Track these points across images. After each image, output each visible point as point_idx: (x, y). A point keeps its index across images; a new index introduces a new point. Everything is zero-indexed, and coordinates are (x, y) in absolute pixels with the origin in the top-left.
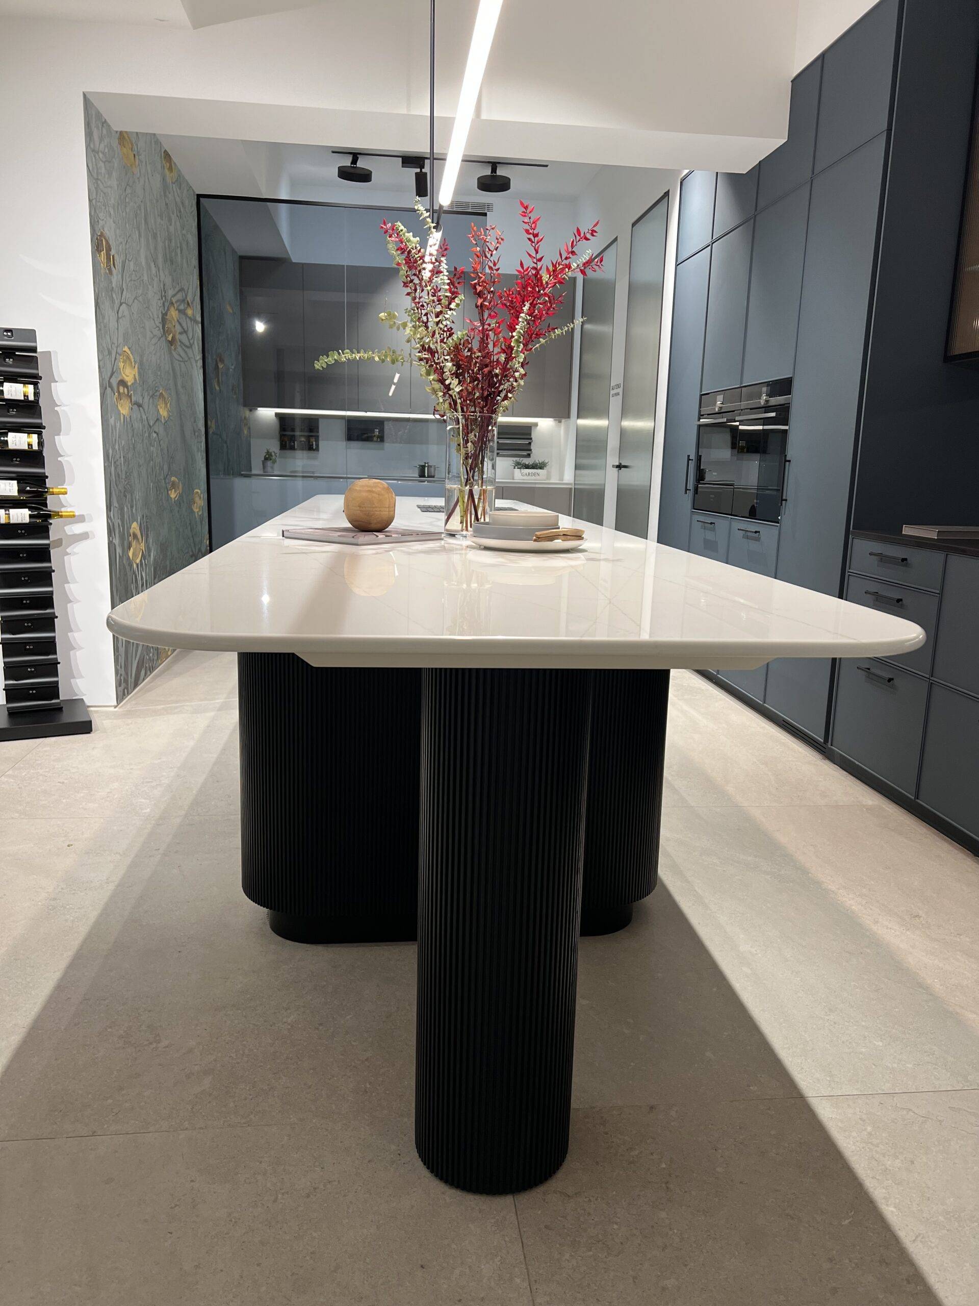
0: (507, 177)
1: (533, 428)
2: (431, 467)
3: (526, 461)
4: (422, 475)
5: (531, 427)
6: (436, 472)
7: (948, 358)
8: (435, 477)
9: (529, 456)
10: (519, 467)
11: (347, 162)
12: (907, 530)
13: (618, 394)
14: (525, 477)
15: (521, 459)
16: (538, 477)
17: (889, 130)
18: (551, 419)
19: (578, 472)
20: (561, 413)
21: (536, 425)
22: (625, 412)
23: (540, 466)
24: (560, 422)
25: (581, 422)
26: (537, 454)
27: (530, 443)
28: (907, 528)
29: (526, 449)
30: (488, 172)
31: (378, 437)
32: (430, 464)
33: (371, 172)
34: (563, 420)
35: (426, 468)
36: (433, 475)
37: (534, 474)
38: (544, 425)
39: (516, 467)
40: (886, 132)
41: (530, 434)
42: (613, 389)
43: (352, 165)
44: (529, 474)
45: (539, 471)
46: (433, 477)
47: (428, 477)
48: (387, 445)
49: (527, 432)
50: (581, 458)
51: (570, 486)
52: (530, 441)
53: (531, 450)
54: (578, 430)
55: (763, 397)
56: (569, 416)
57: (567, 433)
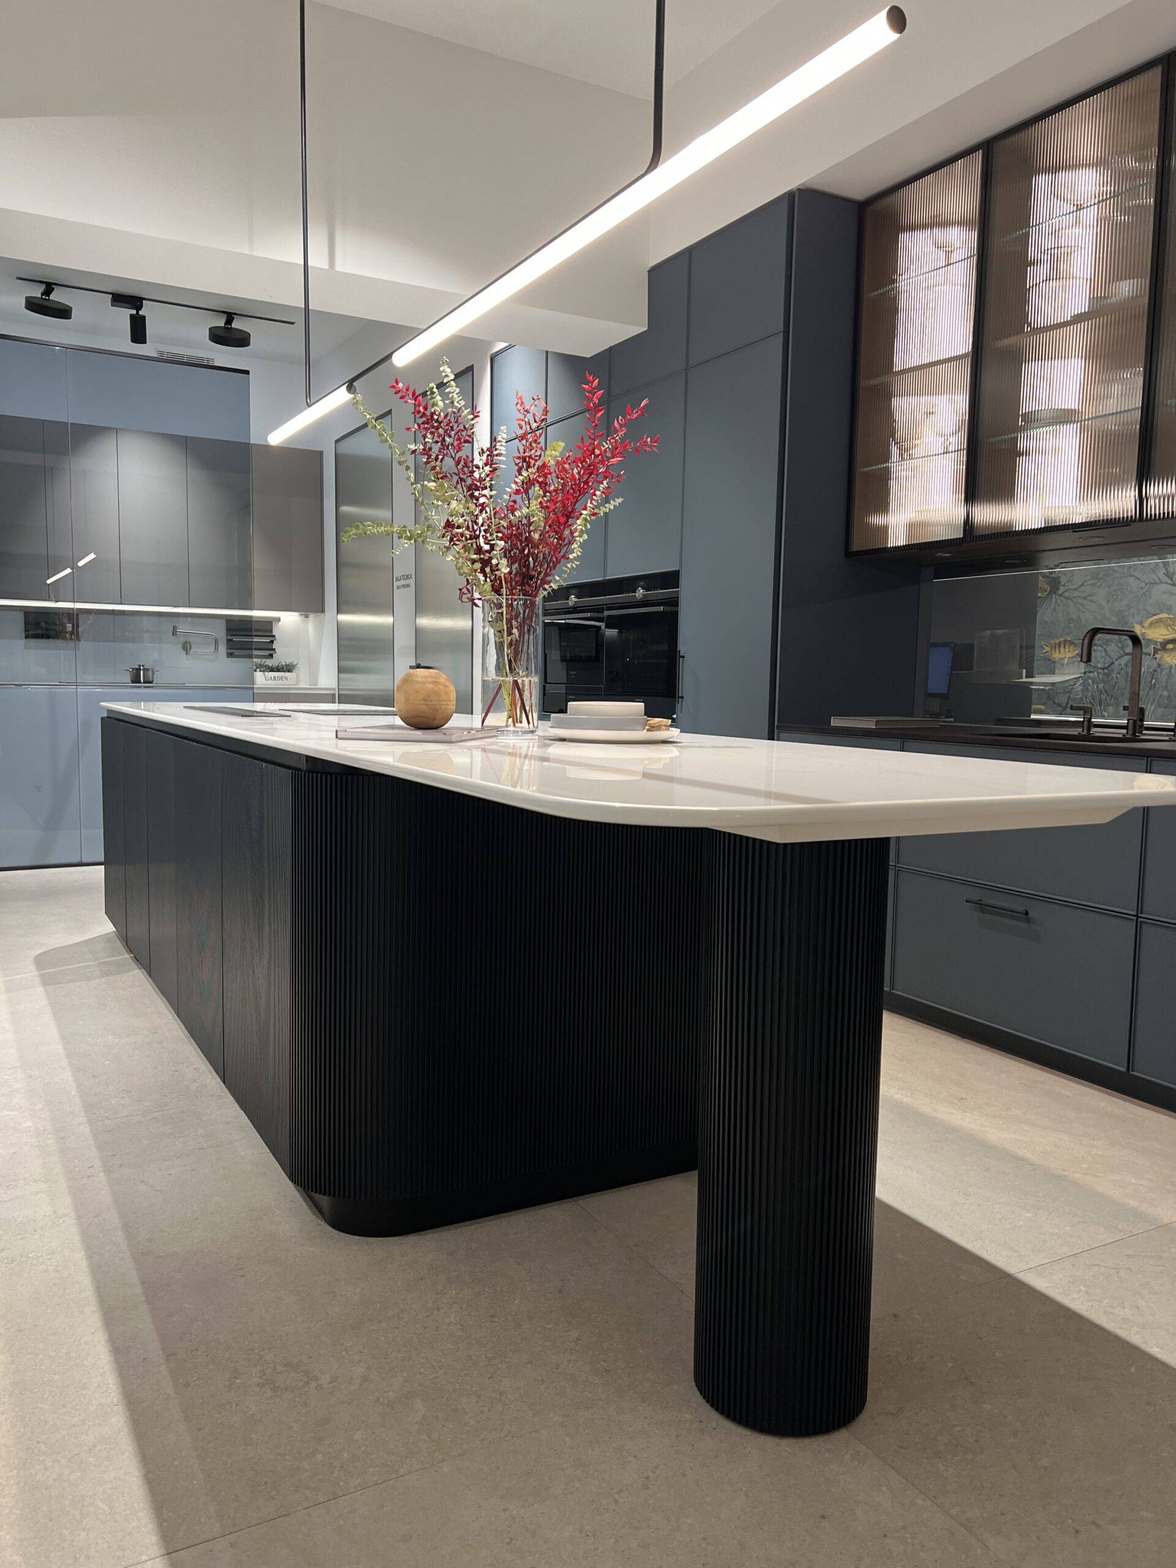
0: (246, 332)
1: (273, 623)
2: (148, 670)
3: (270, 662)
4: (136, 680)
5: (272, 622)
6: (155, 676)
7: (849, 554)
8: (154, 682)
9: (271, 656)
10: (262, 669)
11: (37, 292)
12: (835, 722)
13: (408, 586)
14: (270, 682)
15: (264, 660)
16: (285, 682)
17: (786, 332)
18: (296, 614)
19: (342, 675)
20: (313, 605)
21: (278, 620)
22: (420, 608)
23: (289, 668)
24: (307, 617)
25: (343, 618)
26: (281, 656)
27: (272, 642)
28: (836, 720)
29: (269, 649)
30: (221, 322)
31: (72, 633)
32: (145, 667)
33: (72, 308)
34: (312, 616)
35: (142, 672)
36: (151, 680)
37: (281, 678)
38: (288, 620)
39: (258, 670)
40: (782, 333)
41: (271, 631)
42: (397, 580)
43: (44, 297)
44: (275, 678)
45: (287, 674)
46: (152, 682)
47: (144, 683)
48: (82, 644)
49: (266, 628)
50: (349, 659)
51: (333, 692)
52: (272, 639)
53: (274, 650)
54: (340, 627)
55: (639, 591)
56: (323, 611)
57: (320, 629)
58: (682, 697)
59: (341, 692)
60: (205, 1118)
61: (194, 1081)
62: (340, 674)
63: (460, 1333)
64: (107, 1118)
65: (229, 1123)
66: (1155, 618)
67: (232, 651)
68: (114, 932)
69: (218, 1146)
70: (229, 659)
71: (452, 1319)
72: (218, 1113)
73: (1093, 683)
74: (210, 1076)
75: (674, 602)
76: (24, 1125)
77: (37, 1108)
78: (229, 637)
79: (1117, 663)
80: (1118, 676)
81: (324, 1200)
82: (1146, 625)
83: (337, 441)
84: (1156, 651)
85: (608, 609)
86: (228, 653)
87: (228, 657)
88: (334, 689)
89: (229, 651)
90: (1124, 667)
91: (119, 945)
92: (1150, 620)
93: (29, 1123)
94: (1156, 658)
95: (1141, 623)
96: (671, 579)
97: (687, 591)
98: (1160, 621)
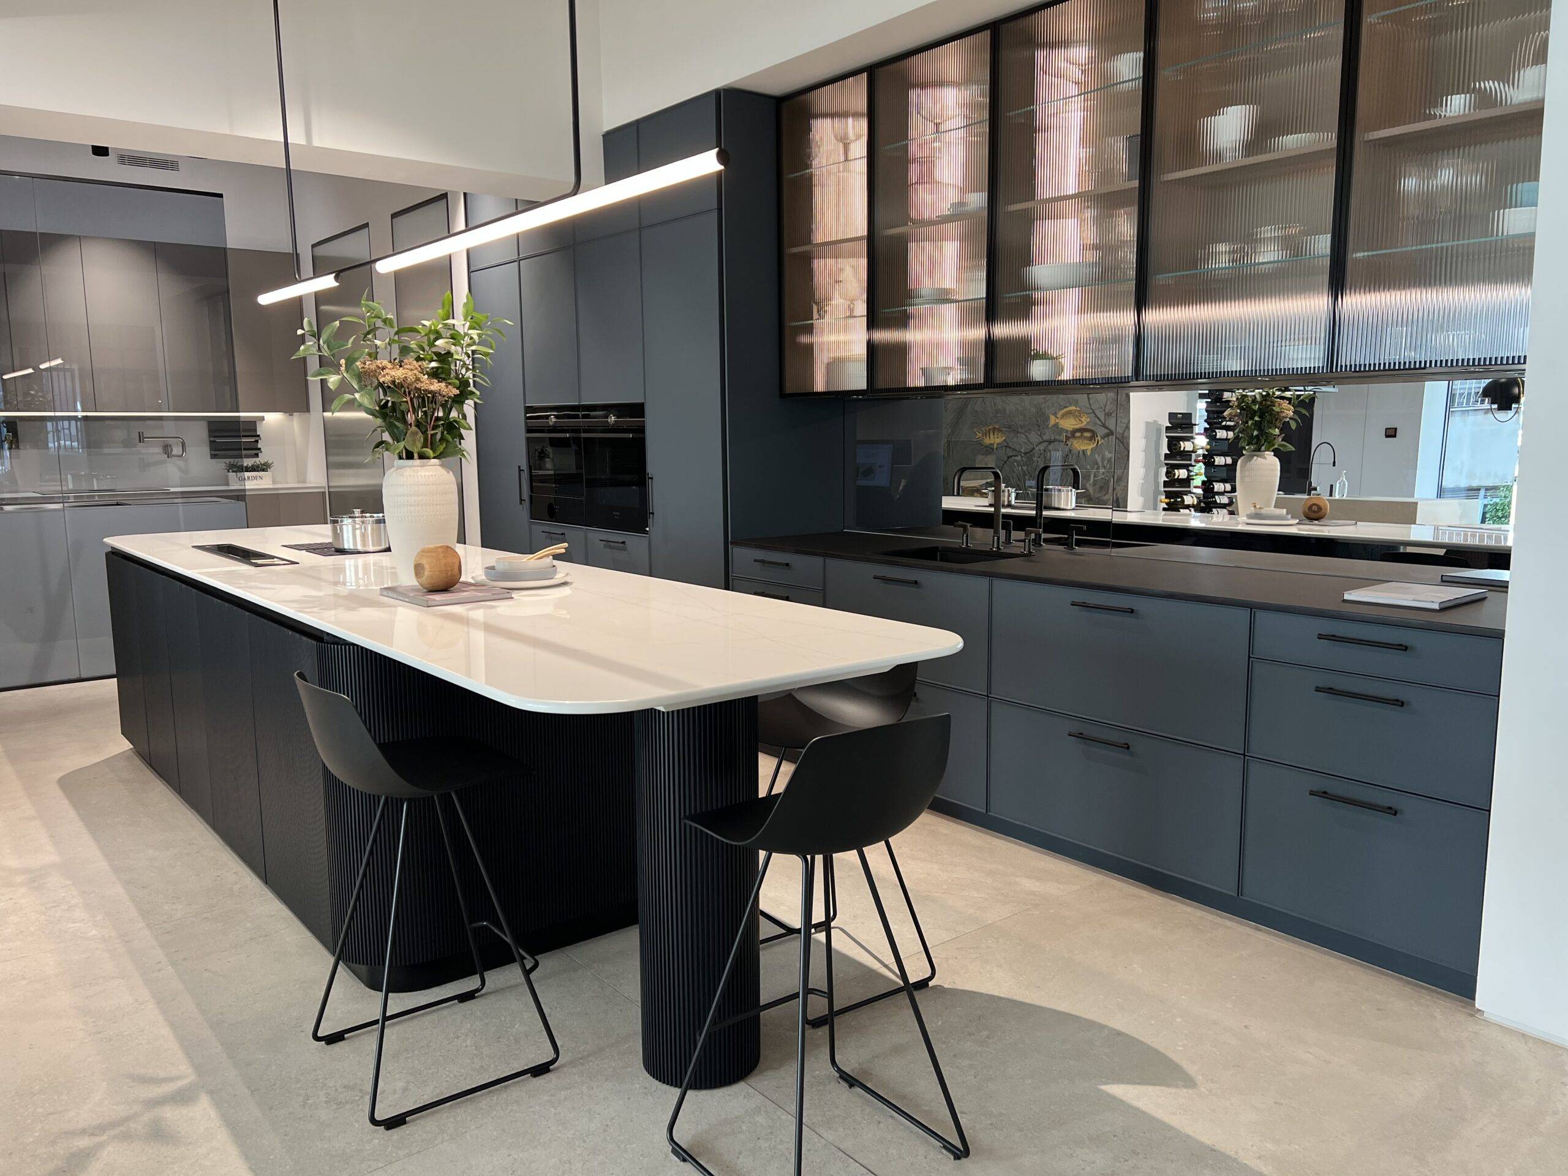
1: (258, 423)
5: (255, 422)
7: (783, 395)
9: (257, 455)
10: (235, 469)
16: (258, 481)
17: (720, 209)
18: (281, 414)
19: (332, 472)
20: (297, 405)
23: (268, 467)
24: (294, 415)
25: (329, 415)
27: (257, 441)
34: (297, 413)
37: (251, 478)
38: (272, 419)
39: (230, 470)
41: (256, 431)
44: (244, 478)
45: (263, 474)
49: (251, 429)
50: (338, 455)
51: (322, 490)
52: (257, 438)
53: (260, 449)
54: (325, 422)
55: (611, 418)
56: (308, 410)
57: (306, 428)
58: (653, 513)
59: (330, 490)
60: (251, 914)
61: (236, 883)
62: (330, 471)
63: (475, 1052)
64: (164, 922)
65: (272, 916)
66: (1066, 410)
67: (217, 452)
68: (131, 749)
69: (266, 936)
70: (214, 460)
71: (468, 1043)
72: (262, 908)
73: (1018, 466)
74: (249, 878)
75: (641, 430)
76: (90, 934)
77: (98, 919)
78: (212, 439)
79: (1037, 448)
80: (1039, 460)
81: (363, 969)
82: (1059, 415)
83: (313, 246)
84: (1067, 438)
85: (585, 431)
86: (211, 455)
87: (211, 458)
88: (324, 487)
89: (213, 453)
90: (1043, 452)
91: (138, 761)
92: (1063, 411)
93: (94, 932)
94: (1067, 445)
95: (1055, 414)
96: (637, 410)
97: (652, 422)
98: (1070, 413)
